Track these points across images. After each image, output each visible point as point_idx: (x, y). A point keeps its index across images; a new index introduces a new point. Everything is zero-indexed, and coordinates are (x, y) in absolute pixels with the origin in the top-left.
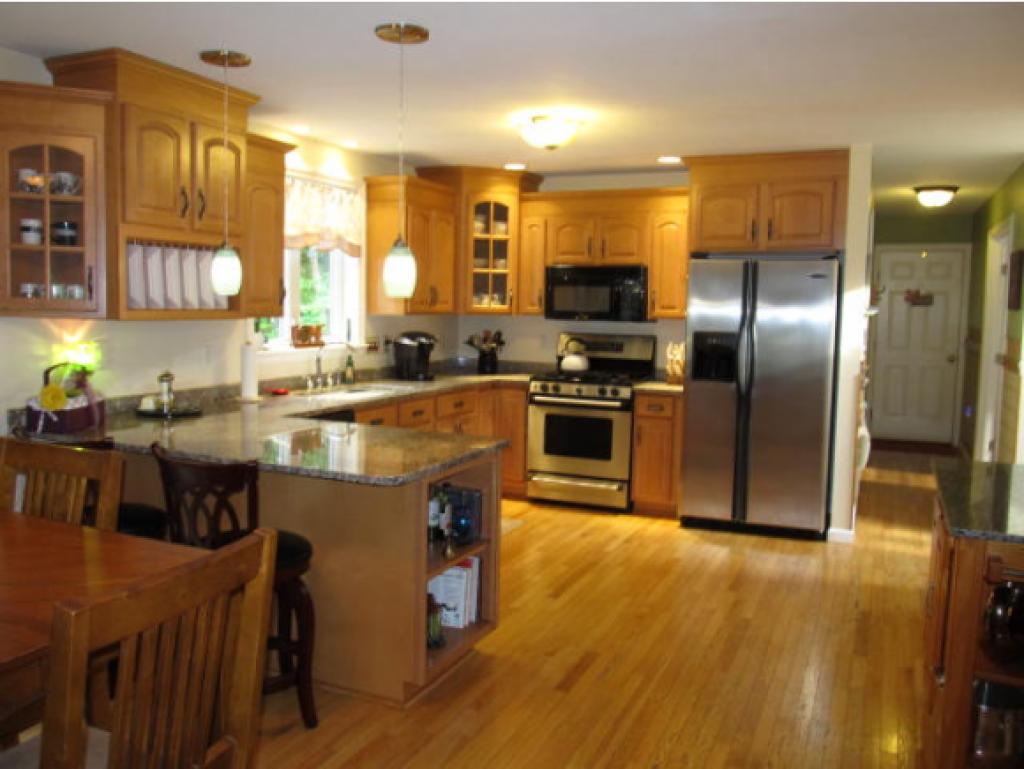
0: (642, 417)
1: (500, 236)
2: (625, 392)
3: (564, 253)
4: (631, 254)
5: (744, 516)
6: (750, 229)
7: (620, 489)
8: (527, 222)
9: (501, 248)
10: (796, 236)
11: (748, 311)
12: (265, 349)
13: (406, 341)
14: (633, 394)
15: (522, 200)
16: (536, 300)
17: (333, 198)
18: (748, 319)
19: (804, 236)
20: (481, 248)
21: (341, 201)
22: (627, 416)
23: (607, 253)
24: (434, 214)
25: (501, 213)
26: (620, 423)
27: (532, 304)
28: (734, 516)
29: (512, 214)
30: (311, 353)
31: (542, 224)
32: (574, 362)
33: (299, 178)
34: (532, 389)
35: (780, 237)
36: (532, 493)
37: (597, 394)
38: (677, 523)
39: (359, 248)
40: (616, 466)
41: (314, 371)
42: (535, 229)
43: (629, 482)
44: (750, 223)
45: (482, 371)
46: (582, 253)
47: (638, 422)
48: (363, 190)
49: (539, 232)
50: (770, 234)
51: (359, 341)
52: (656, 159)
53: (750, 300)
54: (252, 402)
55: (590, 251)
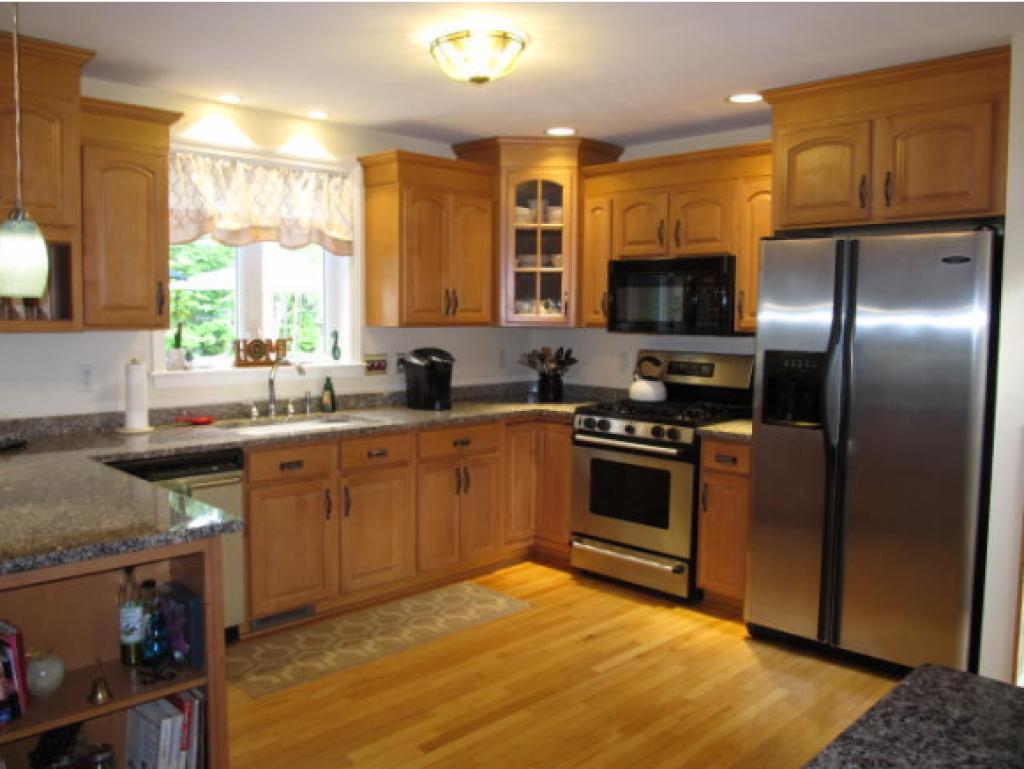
0: (712, 471)
1: (553, 225)
2: (686, 435)
3: (631, 243)
4: (713, 240)
5: (836, 637)
6: (857, 192)
7: (678, 570)
8: (589, 203)
9: (553, 241)
10: (930, 197)
11: (843, 317)
12: (186, 368)
13: (415, 361)
14: (697, 438)
15: (583, 176)
16: (599, 308)
17: (305, 185)
18: (843, 328)
19: (944, 196)
20: (525, 241)
21: (320, 186)
22: (688, 469)
23: (683, 240)
24: (450, 199)
25: (553, 194)
26: (680, 477)
27: (596, 312)
28: (821, 634)
29: (568, 195)
30: (260, 374)
31: (606, 206)
32: (644, 390)
33: (242, 160)
34: (577, 425)
35: (905, 199)
36: (577, 562)
37: (649, 436)
38: (744, 631)
39: (350, 243)
40: (674, 538)
41: (265, 395)
42: (598, 212)
43: (692, 563)
44: (858, 181)
45: (543, 398)
46: (651, 242)
47: (704, 479)
48: (357, 172)
49: (603, 216)
50: (887, 197)
51: (351, 357)
52: (727, 99)
53: (846, 303)
54: (140, 434)
55: (661, 239)
